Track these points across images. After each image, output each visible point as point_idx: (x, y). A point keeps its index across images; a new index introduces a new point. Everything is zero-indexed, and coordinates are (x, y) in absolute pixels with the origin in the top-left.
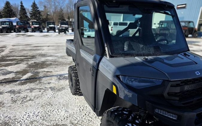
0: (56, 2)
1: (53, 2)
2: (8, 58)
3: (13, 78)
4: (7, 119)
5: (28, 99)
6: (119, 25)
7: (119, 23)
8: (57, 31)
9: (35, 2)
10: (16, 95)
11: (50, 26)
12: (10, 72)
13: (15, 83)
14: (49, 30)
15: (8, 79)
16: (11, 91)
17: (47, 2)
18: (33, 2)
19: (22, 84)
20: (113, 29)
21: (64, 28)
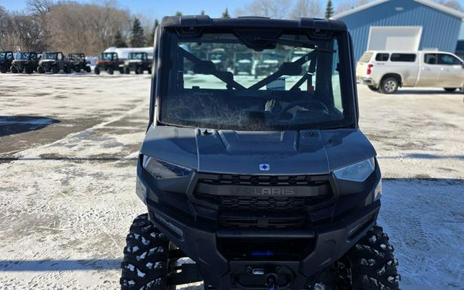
0: (269, 9)
1: (263, 9)
2: (132, 121)
3: (116, 154)
4: (62, 212)
5: (111, 190)
6: (392, 60)
7: (393, 54)
8: (253, 72)
9: (229, 11)
10: (99, 181)
11: (241, 61)
12: (118, 145)
13: (112, 163)
14: (239, 71)
15: (107, 154)
16: (97, 173)
17: (251, 11)
18: (224, 12)
19: (121, 165)
20: (372, 69)
21: (267, 66)
